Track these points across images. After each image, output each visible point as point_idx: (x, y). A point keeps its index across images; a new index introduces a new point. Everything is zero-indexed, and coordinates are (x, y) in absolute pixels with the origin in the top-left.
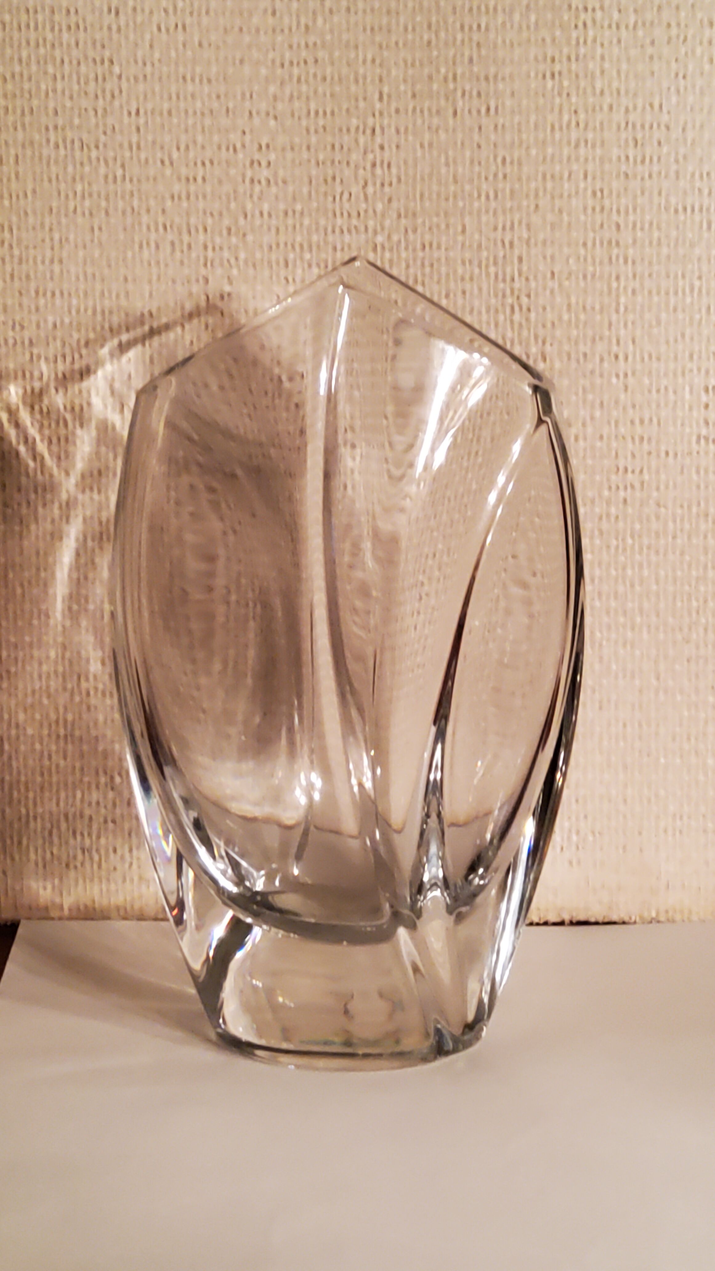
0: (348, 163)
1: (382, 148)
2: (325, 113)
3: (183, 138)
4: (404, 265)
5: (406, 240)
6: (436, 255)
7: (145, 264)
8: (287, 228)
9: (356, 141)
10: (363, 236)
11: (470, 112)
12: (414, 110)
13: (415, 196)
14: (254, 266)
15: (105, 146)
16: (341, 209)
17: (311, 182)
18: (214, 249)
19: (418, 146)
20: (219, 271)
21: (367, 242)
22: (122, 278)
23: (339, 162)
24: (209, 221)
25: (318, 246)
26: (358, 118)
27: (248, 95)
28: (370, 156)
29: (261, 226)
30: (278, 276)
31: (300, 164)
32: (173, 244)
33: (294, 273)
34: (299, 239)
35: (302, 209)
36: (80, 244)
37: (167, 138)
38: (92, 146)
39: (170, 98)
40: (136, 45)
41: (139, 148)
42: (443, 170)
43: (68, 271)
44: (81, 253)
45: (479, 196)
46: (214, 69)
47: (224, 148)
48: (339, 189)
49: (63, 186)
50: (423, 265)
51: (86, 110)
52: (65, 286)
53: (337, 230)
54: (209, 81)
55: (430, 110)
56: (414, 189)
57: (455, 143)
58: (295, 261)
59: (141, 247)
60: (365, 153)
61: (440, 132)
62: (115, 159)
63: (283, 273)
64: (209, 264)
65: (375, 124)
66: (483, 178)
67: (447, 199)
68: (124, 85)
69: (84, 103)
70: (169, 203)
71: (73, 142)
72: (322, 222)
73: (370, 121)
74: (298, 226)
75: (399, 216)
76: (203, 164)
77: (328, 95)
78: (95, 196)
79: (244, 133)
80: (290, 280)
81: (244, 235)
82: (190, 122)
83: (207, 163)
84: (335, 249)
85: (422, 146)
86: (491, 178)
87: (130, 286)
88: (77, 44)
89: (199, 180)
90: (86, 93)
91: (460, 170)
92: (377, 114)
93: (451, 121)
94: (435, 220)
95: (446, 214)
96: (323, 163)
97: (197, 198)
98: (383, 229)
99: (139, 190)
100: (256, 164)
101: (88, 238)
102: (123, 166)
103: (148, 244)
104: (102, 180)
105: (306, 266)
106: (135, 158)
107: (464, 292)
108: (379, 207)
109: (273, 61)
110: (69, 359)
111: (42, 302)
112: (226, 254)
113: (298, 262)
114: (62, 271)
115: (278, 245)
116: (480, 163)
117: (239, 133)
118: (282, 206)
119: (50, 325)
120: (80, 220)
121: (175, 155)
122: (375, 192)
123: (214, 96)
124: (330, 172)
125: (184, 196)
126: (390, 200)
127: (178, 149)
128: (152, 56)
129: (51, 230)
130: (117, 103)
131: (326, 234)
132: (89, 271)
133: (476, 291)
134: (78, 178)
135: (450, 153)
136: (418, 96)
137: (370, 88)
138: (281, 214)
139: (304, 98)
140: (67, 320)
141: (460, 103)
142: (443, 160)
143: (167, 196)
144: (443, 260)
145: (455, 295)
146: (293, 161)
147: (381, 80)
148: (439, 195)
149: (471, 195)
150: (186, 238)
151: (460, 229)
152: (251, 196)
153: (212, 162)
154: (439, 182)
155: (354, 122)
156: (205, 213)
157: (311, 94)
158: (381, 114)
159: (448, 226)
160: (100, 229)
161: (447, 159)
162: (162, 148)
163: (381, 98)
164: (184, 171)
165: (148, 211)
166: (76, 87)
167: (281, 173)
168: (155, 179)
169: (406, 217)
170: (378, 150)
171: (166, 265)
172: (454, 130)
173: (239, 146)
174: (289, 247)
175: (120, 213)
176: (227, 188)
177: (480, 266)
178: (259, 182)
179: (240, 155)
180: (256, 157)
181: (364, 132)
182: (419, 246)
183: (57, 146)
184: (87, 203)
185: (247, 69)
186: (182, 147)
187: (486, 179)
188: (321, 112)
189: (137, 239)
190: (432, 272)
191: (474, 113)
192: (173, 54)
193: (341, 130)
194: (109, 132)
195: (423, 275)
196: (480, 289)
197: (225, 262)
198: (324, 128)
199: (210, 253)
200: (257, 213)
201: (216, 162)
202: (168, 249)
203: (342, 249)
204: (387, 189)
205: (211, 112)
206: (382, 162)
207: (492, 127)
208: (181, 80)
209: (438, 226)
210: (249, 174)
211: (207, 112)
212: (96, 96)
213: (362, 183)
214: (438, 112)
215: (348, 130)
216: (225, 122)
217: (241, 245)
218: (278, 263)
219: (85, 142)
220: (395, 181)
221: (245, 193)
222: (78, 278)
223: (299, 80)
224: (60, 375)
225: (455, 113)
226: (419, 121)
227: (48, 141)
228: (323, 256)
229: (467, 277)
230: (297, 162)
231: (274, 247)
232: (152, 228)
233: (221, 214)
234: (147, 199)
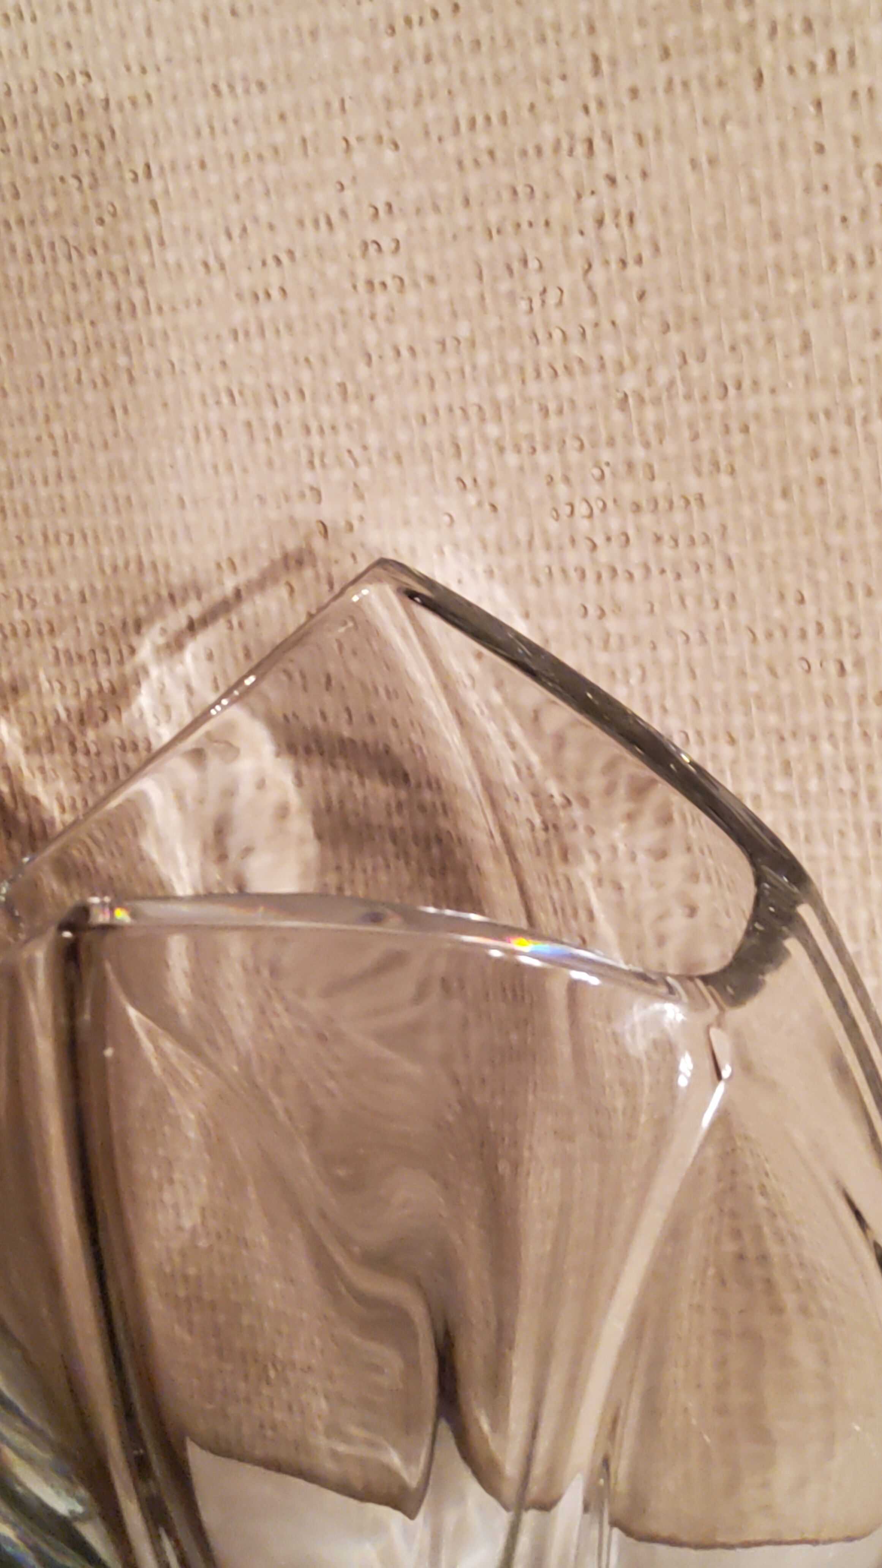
0: (547, 224)
1: (612, 180)
2: (488, 119)
3: (234, 211)
4: (686, 434)
5: (686, 380)
6: (751, 404)
7: (210, 471)
8: (448, 375)
9: (558, 174)
10: (596, 379)
11: (791, 70)
12: (670, 82)
13: (692, 279)
14: (398, 458)
15: (105, 246)
16: (546, 324)
17: (480, 277)
18: (322, 431)
19: (688, 167)
20: (337, 474)
21: (605, 387)
22: (174, 501)
23: (531, 224)
24: (305, 376)
25: (512, 409)
26: (555, 120)
27: (336, 105)
28: (589, 203)
29: (400, 376)
30: (444, 474)
31: (455, 237)
32: (249, 425)
33: (471, 466)
34: (473, 397)
35: (472, 331)
36: (98, 441)
37: (206, 216)
38: (85, 250)
39: (198, 133)
40: (123, 35)
41: (162, 243)
42: (747, 213)
43: (88, 496)
44: (102, 459)
45: (833, 262)
46: (266, 60)
47: (309, 224)
48: (535, 282)
49: (51, 333)
50: (727, 430)
51: (62, 179)
52: (87, 523)
53: (546, 373)
54: (261, 86)
55: (702, 78)
56: (691, 266)
57: (766, 147)
58: (472, 443)
59: (197, 438)
60: (579, 196)
61: (729, 128)
62: (127, 271)
63: (453, 468)
64: (317, 462)
65: (591, 129)
66: (837, 220)
67: (762, 279)
68: (116, 120)
69: (57, 168)
70: (230, 348)
71: (52, 246)
72: (513, 356)
73: (581, 125)
74: (468, 370)
75: (666, 328)
76: (278, 261)
77: (489, 77)
78: (106, 345)
79: (342, 187)
80: (469, 482)
81: (372, 398)
82: (241, 177)
83: (284, 258)
84: (545, 412)
85: (694, 164)
86: (854, 217)
87: (191, 516)
88: (25, 48)
89: (275, 293)
90: (57, 147)
91: (783, 209)
92: (593, 107)
93: (751, 97)
94: (741, 328)
95: (764, 311)
96: (499, 232)
97: (278, 331)
98: (635, 359)
99: (176, 328)
100: (372, 248)
101: (108, 427)
102: (141, 282)
103: (208, 431)
104: (111, 314)
105: (494, 451)
106: (158, 264)
107: (821, 482)
108: (621, 311)
109: (373, 22)
110: (114, 657)
111: (55, 554)
112: (344, 439)
113: (479, 447)
114: (77, 497)
115: (436, 412)
116: (826, 188)
117: (332, 189)
118: (432, 332)
119: (76, 597)
120: (90, 396)
121: (225, 249)
122: (609, 283)
123: (275, 118)
124: (514, 248)
125: (253, 329)
126: (642, 296)
127: (229, 236)
128: (153, 52)
129: (47, 419)
130: (110, 160)
131: (523, 382)
132: (120, 490)
133: (847, 478)
134: (73, 315)
135: (759, 174)
136: (673, 51)
137: (571, 50)
138: (435, 349)
139: (443, 93)
140: (99, 586)
141: (767, 54)
142: (744, 190)
143: (225, 333)
144: (768, 415)
145: (802, 489)
146: (441, 233)
147: (592, 30)
148: (743, 271)
149: (813, 265)
150: (269, 414)
151: (796, 343)
152: (373, 317)
153: (291, 253)
154: (742, 243)
155: (548, 132)
156: (296, 361)
157: (456, 84)
158: (601, 104)
159: (770, 339)
160: (125, 410)
161: (752, 187)
162: (200, 237)
163: (596, 71)
164: (246, 281)
165: (198, 366)
166: (38, 138)
167: (421, 263)
168: (199, 302)
169: (679, 328)
170: (603, 186)
171: (245, 470)
172: (760, 119)
173: (335, 217)
174: (458, 413)
175: (152, 374)
176: (326, 305)
177: (850, 421)
178: (384, 285)
179: (341, 236)
180: (371, 234)
181: (571, 152)
182: (714, 391)
183: (29, 257)
184: (95, 362)
185: (326, 50)
186: (236, 232)
187: (844, 220)
188: (480, 120)
189: (187, 421)
190: (747, 445)
191: (802, 72)
192: (189, 40)
193: (524, 153)
194: (107, 218)
195: (729, 451)
196: (856, 474)
197: (346, 457)
198: (491, 153)
199: (316, 441)
200: (389, 353)
201: (298, 254)
202: (244, 439)
203: (560, 412)
204: (633, 271)
205: (276, 151)
206: (617, 214)
207: (845, 99)
208: (211, 93)
209: (748, 340)
210: (362, 270)
211: (267, 154)
212: (75, 152)
213: (581, 264)
214: (721, 84)
215: (539, 151)
216: (301, 168)
217: (368, 419)
218: (440, 450)
219: (72, 242)
220: (646, 254)
221: (360, 311)
222: (104, 508)
223: (428, 59)
224: (106, 685)
225: (759, 78)
226: (683, 110)
227: (13, 250)
228: (523, 428)
229: (824, 448)
230: (449, 235)
231: (429, 418)
232: (211, 401)
233: (324, 361)
234: (193, 344)
